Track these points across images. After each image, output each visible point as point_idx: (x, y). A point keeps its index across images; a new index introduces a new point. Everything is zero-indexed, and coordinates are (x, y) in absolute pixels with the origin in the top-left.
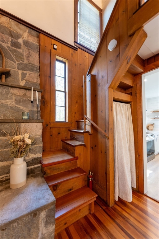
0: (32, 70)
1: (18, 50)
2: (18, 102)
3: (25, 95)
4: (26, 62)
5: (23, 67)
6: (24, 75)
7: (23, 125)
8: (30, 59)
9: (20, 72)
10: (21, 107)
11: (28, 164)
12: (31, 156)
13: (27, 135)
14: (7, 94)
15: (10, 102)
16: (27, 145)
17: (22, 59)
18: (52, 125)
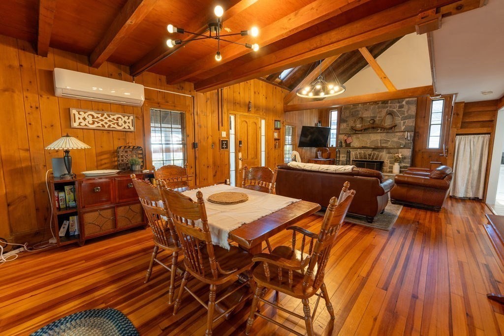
0: (410, 118)
1: (402, 109)
2: (399, 139)
3: (403, 135)
4: (406, 115)
5: (404, 118)
6: (404, 123)
7: (400, 150)
8: (409, 112)
9: (402, 122)
10: (401, 141)
11: (401, 168)
12: (403, 165)
13: (400, 154)
14: (394, 136)
15: (395, 140)
16: (400, 158)
17: (404, 114)
18: (424, 150)
